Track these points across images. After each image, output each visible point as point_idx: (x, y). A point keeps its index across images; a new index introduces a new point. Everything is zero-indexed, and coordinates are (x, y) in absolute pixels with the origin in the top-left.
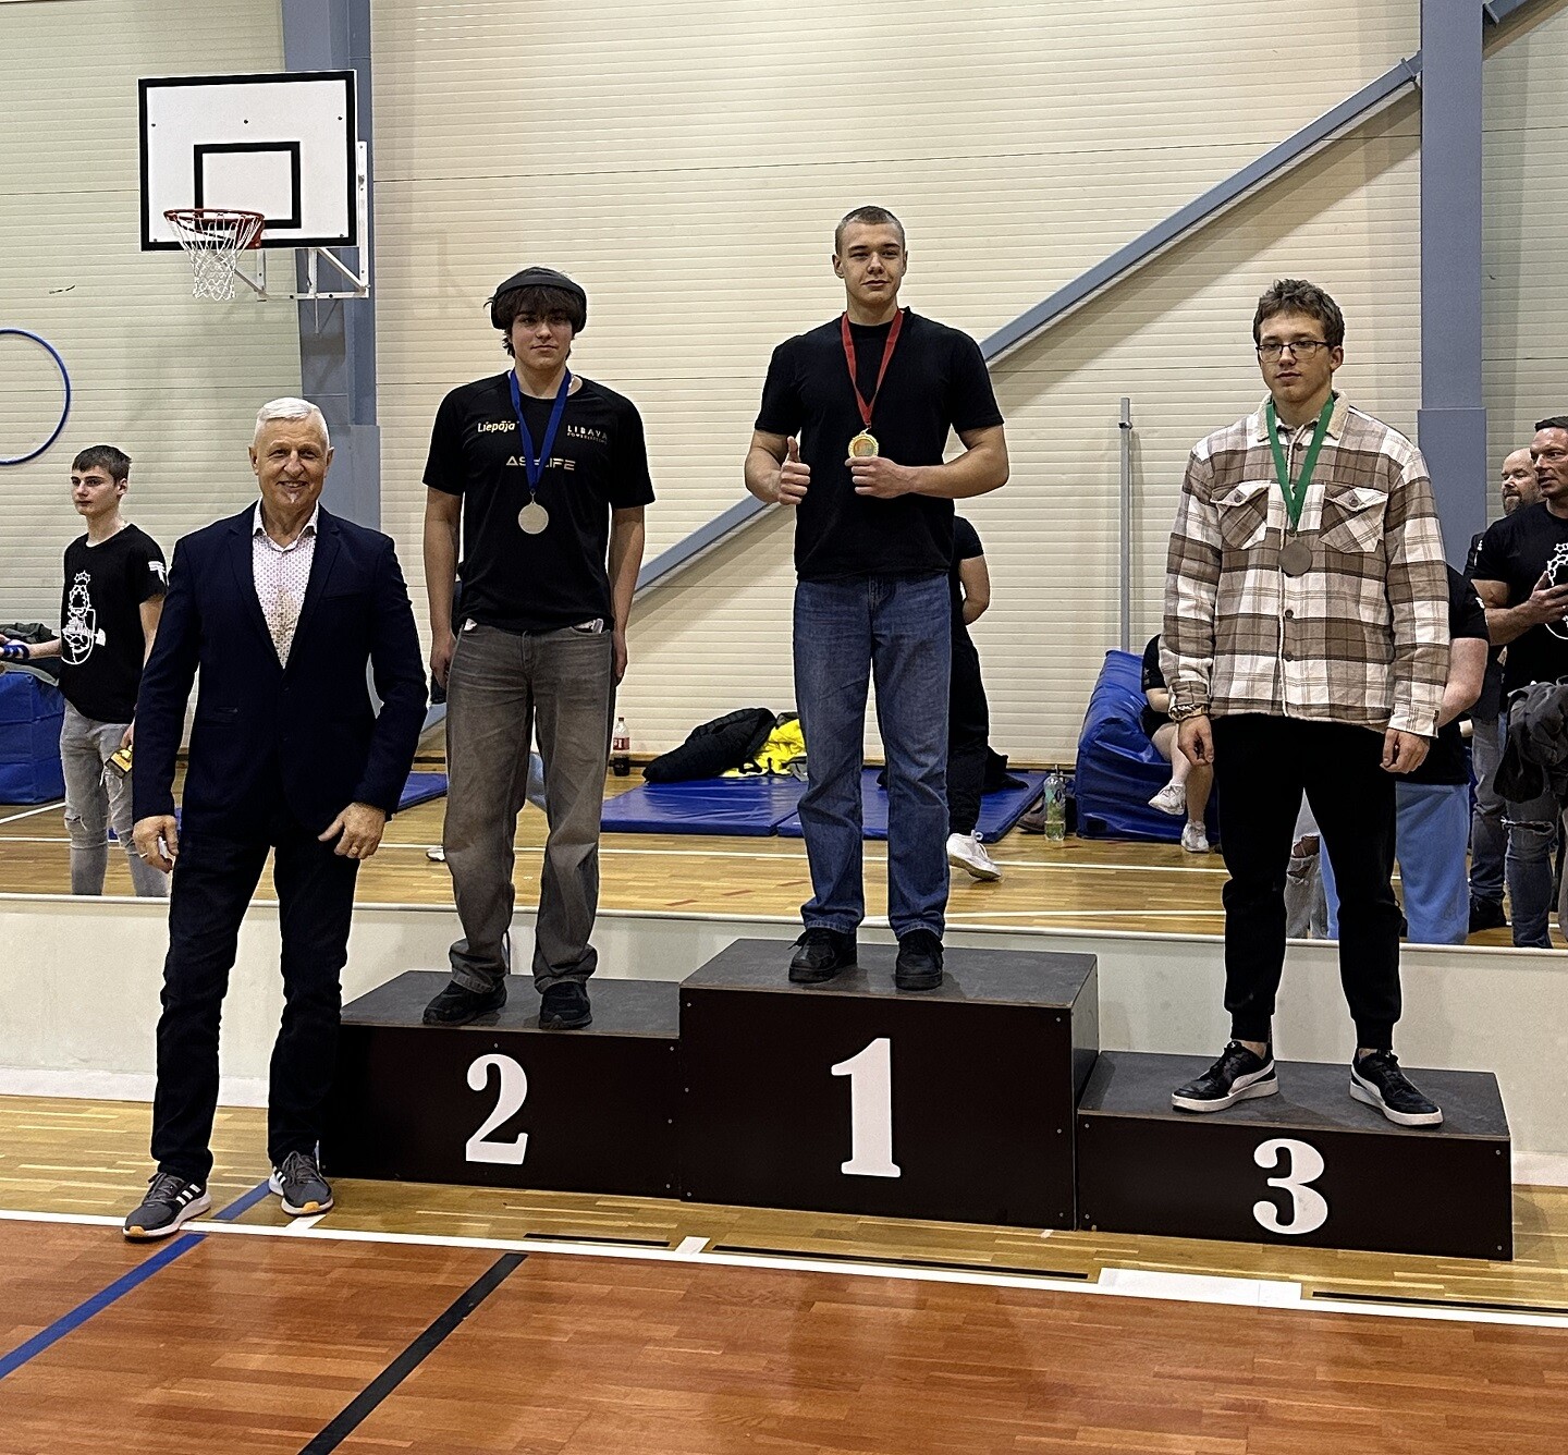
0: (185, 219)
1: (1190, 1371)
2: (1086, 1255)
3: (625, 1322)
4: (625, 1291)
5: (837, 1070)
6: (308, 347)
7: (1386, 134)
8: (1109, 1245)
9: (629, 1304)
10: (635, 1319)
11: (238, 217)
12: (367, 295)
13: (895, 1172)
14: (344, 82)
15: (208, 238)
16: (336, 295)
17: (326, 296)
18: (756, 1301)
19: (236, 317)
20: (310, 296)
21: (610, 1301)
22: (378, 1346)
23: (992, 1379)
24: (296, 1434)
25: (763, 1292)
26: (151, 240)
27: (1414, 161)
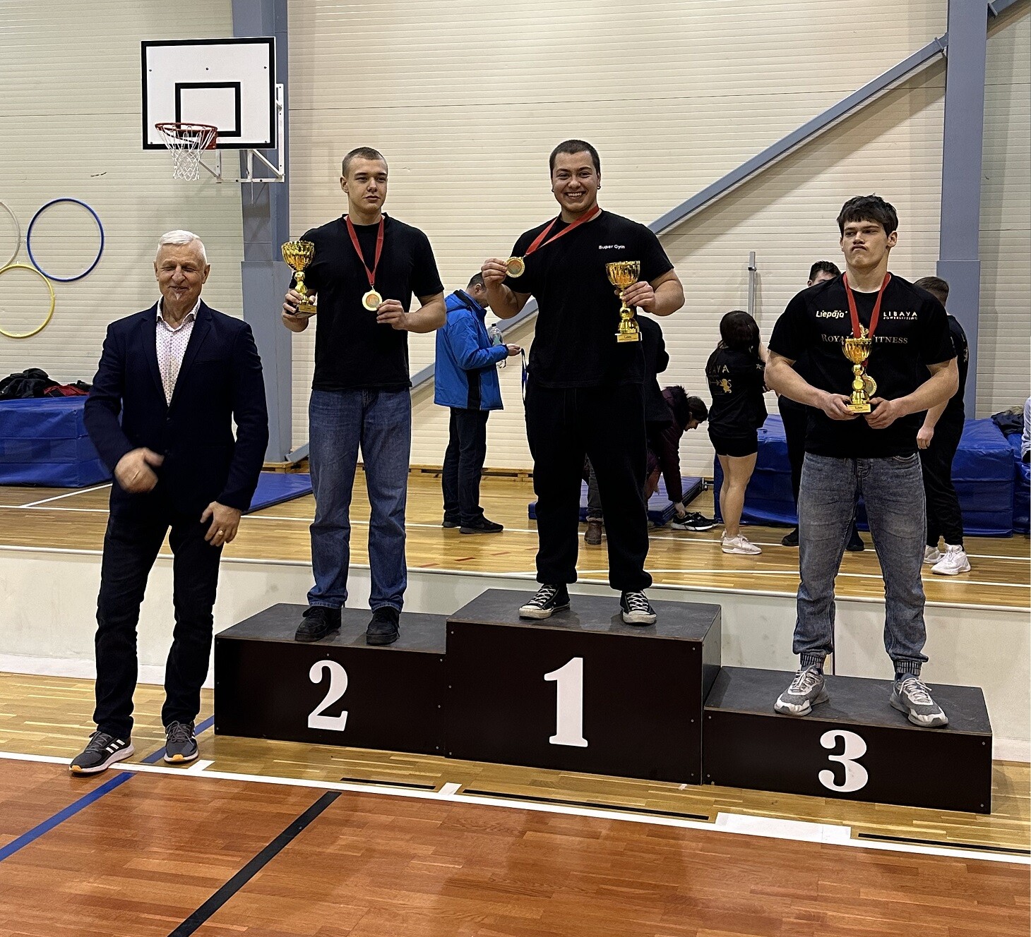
0: (169, 129)
1: (776, 889)
2: (708, 803)
3: (400, 843)
4: (402, 820)
5: (548, 677)
6: (248, 212)
7: (924, 86)
8: (724, 796)
9: (403, 830)
10: (408, 841)
11: (200, 128)
12: (283, 181)
13: (584, 744)
14: (268, 44)
15: (183, 142)
16: (264, 180)
17: (258, 180)
18: (488, 830)
19: (204, 193)
20: (248, 180)
21: (391, 827)
22: (235, 856)
23: (641, 891)
24: (171, 919)
25: (494, 823)
26: (149, 143)
27: (941, 103)
